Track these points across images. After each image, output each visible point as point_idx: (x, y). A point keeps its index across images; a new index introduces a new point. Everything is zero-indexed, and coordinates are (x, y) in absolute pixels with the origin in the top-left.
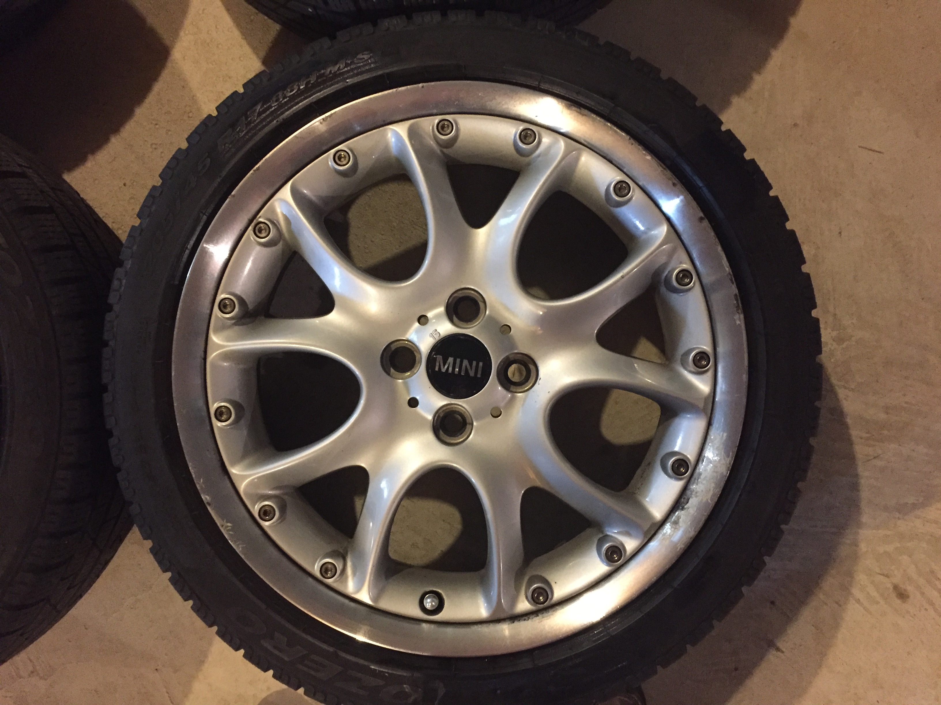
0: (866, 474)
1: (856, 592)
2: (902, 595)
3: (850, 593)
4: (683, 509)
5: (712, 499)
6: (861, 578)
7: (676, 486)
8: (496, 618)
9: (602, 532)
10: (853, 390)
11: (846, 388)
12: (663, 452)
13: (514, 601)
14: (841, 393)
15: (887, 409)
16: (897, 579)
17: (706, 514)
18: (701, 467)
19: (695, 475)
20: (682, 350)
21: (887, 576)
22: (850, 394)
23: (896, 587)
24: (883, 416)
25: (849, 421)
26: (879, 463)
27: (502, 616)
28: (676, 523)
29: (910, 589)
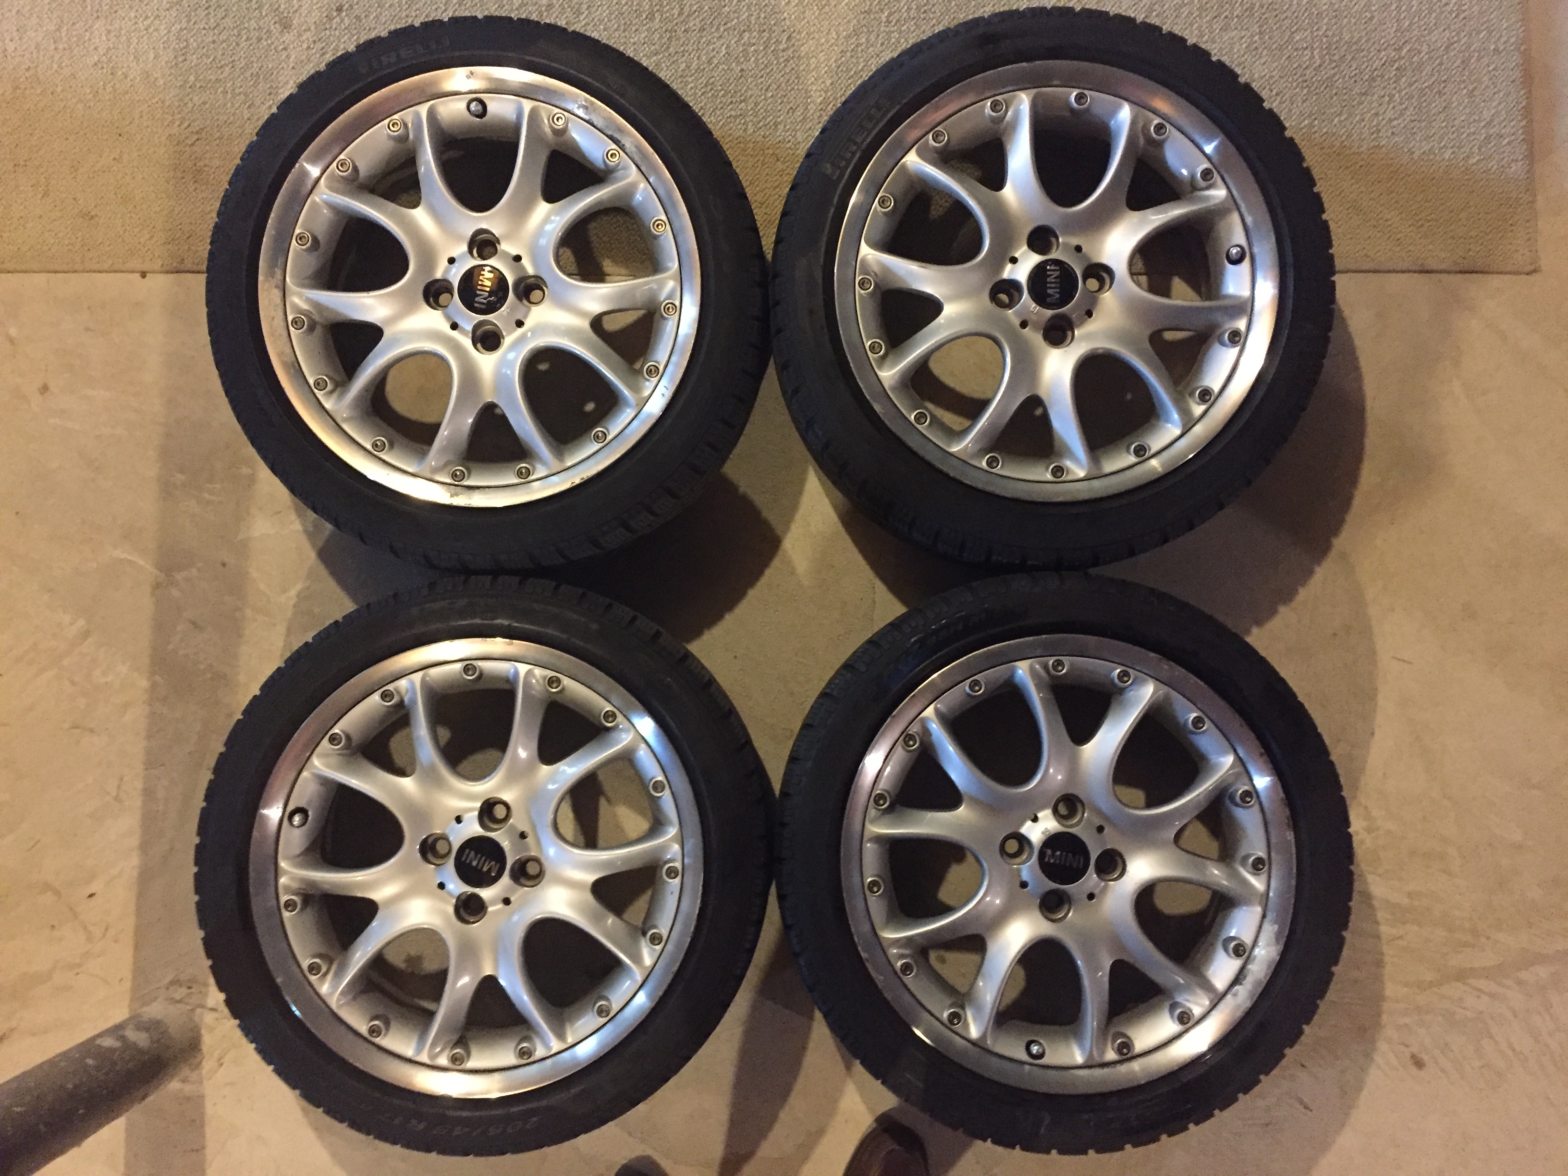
0: (1391, 952)
1: (1378, 1058)
2: (1419, 1064)
3: (1372, 1060)
4: (1241, 984)
5: (1265, 977)
6: (1382, 1046)
7: (1236, 964)
8: (1090, 1064)
9: (1173, 998)
10: (1380, 875)
11: (1374, 873)
12: (1224, 936)
13: (1102, 1052)
14: (1370, 878)
15: (1410, 895)
16: (1415, 1050)
17: (1260, 990)
18: (1257, 951)
19: (1252, 958)
20: (1242, 852)
21: (1407, 1046)
22: (1378, 879)
23: (1413, 1056)
24: (1405, 901)
25: (1375, 903)
26: (1401, 943)
27: (1094, 1063)
28: (1235, 995)
29: (1425, 1058)
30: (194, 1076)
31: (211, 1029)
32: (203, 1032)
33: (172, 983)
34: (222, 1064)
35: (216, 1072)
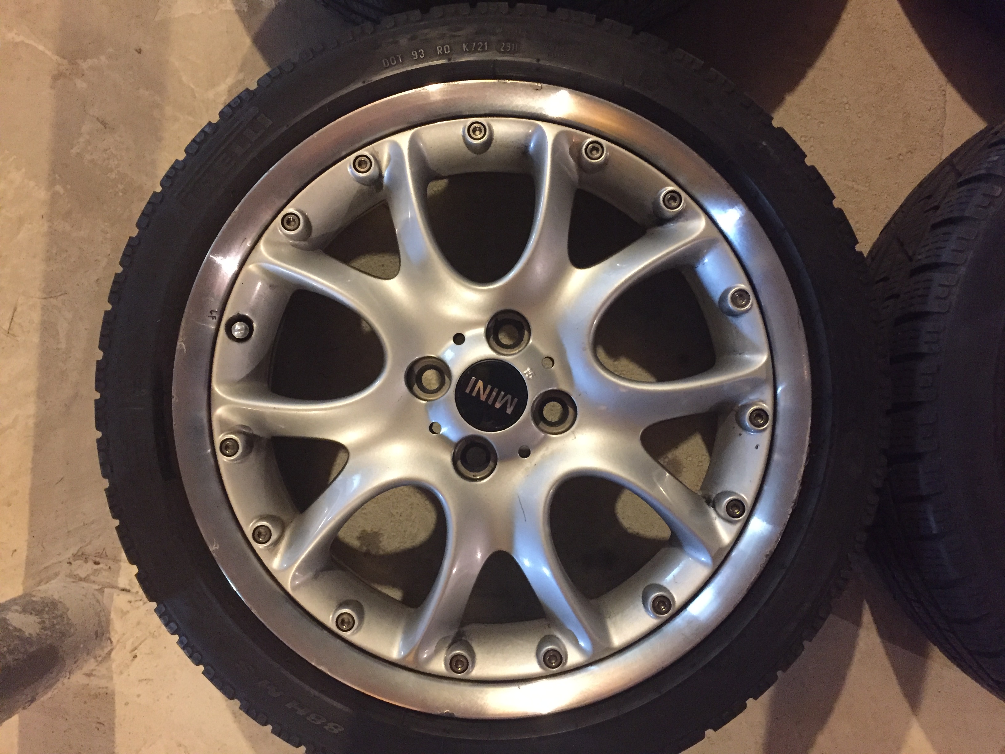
30: (102, 670)
31: (124, 613)
32: (113, 616)
33: (76, 556)
34: (135, 656)
35: (127, 666)
